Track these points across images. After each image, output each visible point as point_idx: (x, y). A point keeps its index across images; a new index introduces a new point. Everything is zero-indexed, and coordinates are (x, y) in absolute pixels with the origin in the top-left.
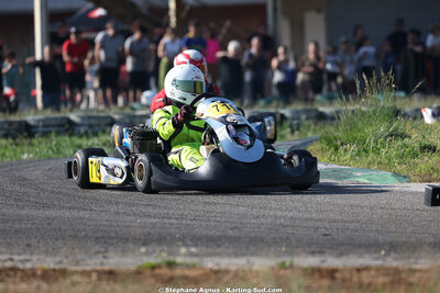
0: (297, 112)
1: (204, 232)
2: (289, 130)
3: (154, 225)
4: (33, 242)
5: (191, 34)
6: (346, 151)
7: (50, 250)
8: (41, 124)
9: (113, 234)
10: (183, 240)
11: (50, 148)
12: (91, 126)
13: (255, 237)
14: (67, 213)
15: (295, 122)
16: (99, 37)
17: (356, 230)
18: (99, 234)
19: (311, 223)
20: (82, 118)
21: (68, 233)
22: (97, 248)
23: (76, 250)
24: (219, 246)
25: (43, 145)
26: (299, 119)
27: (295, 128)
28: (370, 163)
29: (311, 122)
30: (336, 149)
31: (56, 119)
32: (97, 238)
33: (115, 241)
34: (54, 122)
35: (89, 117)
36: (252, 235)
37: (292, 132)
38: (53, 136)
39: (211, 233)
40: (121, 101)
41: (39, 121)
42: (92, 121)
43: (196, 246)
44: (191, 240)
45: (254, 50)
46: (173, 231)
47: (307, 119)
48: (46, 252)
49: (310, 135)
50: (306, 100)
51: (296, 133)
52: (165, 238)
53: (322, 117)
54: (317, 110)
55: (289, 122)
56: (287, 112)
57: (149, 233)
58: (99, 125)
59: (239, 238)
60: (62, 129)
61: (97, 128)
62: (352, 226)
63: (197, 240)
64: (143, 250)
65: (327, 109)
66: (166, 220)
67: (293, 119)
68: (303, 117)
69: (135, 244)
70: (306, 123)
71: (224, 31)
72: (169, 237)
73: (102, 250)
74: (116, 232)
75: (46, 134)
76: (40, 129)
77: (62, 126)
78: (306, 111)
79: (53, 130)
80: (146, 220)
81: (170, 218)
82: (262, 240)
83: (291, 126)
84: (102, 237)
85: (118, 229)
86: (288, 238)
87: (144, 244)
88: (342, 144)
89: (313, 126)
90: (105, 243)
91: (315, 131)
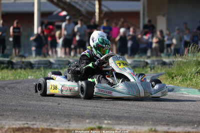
0: (153, 61)
1: (114, 114)
2: (149, 69)
3: (91, 110)
4: (36, 116)
5: (105, 24)
6: (177, 79)
7: (45, 120)
8: (37, 63)
9: (72, 114)
10: (104, 117)
11: (41, 74)
12: (60, 65)
13: (137, 117)
14: (51, 104)
15: (153, 66)
16: (64, 25)
17: (182, 115)
18: (66, 114)
19: (162, 111)
20: (56, 61)
21: (52, 112)
22: (66, 120)
23: (56, 121)
24: (121, 120)
25: (37, 73)
26: (154, 64)
27: (152, 68)
28: (188, 85)
29: (159, 66)
30: (173, 78)
31: (44, 61)
32: (65, 115)
33: (73, 117)
34: (43, 62)
35: (59, 61)
36: (136, 116)
37: (151, 70)
38: (42, 69)
39: (117, 115)
40: (72, 54)
41: (36, 61)
42: (60, 63)
43: (110, 120)
44: (108, 117)
45: (131, 33)
46: (99, 113)
47: (158, 64)
48: (42, 121)
49: (159, 71)
50: (157, 56)
51: (153, 70)
52: (96, 116)
53: (164, 64)
54: (162, 60)
55: (149, 66)
56: (149, 61)
57: (89, 114)
58: (63, 64)
59: (130, 117)
60: (46, 66)
61: (62, 66)
62: (180, 113)
63: (111, 117)
64: (87, 121)
65: (166, 60)
66: (96, 108)
67: (152, 64)
68: (156, 63)
69: (82, 118)
70: (157, 66)
71: (120, 23)
72: (98, 116)
73: (68, 120)
74: (73, 113)
75: (39, 68)
76: (37, 65)
77: (46, 64)
78: (157, 61)
79: (42, 66)
80: (87, 108)
81: (98, 107)
82: (140, 118)
83: (150, 67)
84: (67, 115)
85: (74, 111)
86: (152, 118)
87: (87, 119)
88: (175, 76)
89: (160, 68)
90: (69, 117)
91: (161, 70)
